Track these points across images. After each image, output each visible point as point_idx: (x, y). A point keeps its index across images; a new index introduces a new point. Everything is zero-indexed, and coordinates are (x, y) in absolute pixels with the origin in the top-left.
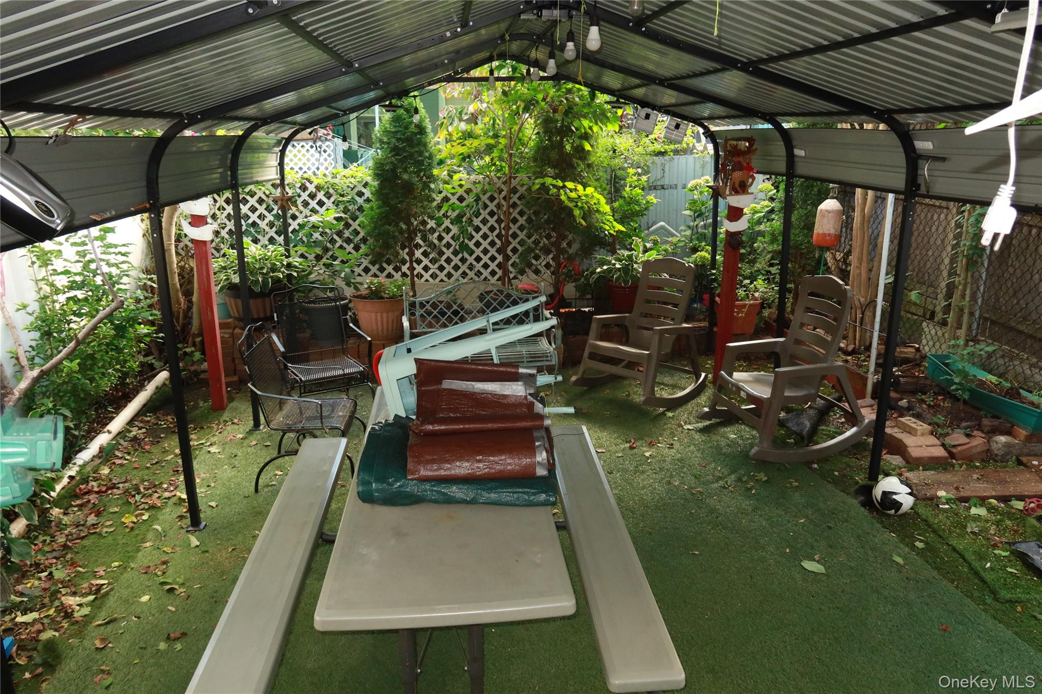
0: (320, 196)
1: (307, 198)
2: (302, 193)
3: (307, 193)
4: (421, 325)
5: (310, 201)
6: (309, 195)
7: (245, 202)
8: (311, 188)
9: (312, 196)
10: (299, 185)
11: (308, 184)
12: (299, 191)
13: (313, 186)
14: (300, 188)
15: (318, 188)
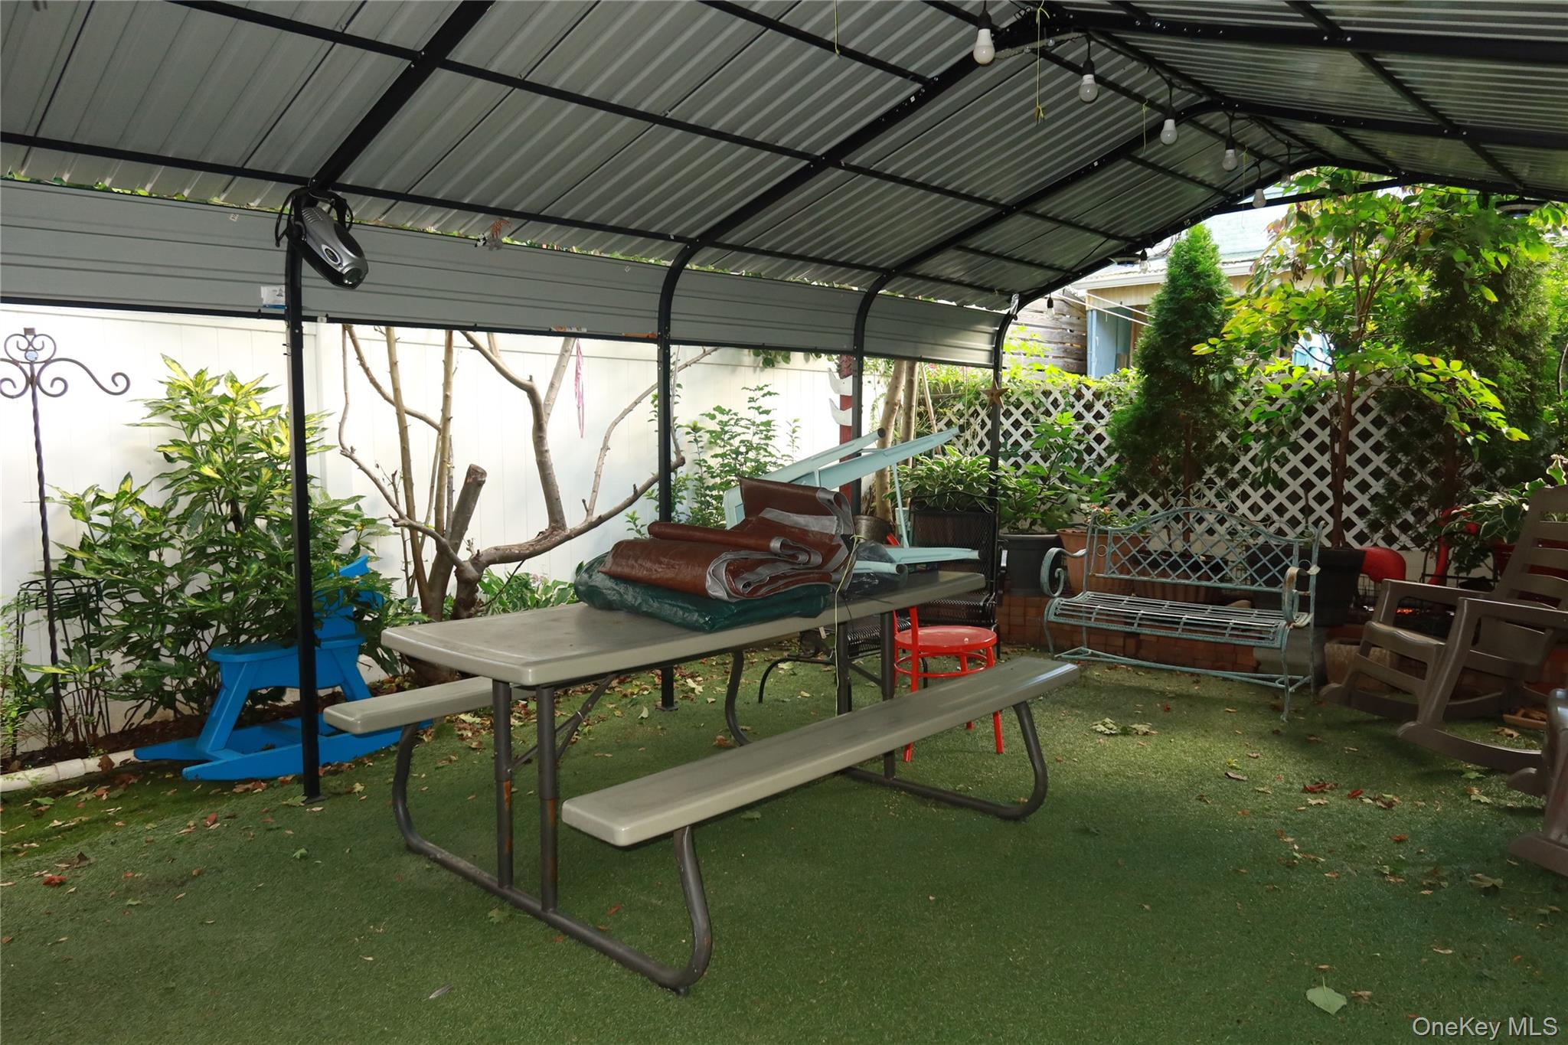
0: (1099, 406)
1: (1082, 410)
2: (1076, 403)
3: (1083, 402)
4: (1111, 568)
5: (1085, 413)
6: (1085, 406)
7: (1008, 414)
8: (1088, 395)
9: (1088, 407)
10: (1073, 392)
11: (1084, 390)
12: (1072, 399)
13: (1091, 392)
14: (1074, 395)
15: (1098, 395)
